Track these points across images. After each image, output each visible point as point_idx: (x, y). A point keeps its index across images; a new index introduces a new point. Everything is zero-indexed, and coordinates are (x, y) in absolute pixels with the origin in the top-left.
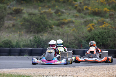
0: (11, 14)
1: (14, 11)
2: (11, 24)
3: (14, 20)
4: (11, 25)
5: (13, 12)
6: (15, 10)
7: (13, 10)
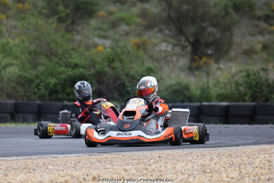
0: (267, 18)
2: (258, 43)
3: (270, 33)
4: (259, 46)
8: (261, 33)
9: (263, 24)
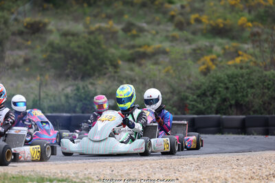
0: (21, 33)
1: (26, 27)
2: (20, 57)
3: (27, 47)
4: (21, 61)
5: (25, 30)
6: (28, 24)
7: (25, 24)
8: (19, 48)
9: (19, 40)
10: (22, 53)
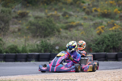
0: (16, 18)
1: (19, 15)
2: (16, 28)
4: (17, 30)
5: (18, 16)
6: (20, 13)
7: (18, 13)
8: (16, 24)
10: (17, 26)
